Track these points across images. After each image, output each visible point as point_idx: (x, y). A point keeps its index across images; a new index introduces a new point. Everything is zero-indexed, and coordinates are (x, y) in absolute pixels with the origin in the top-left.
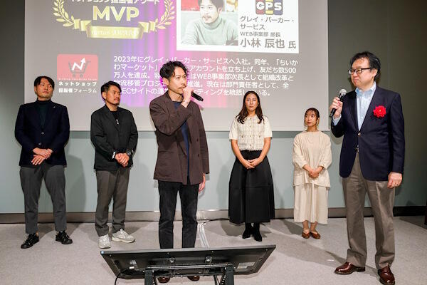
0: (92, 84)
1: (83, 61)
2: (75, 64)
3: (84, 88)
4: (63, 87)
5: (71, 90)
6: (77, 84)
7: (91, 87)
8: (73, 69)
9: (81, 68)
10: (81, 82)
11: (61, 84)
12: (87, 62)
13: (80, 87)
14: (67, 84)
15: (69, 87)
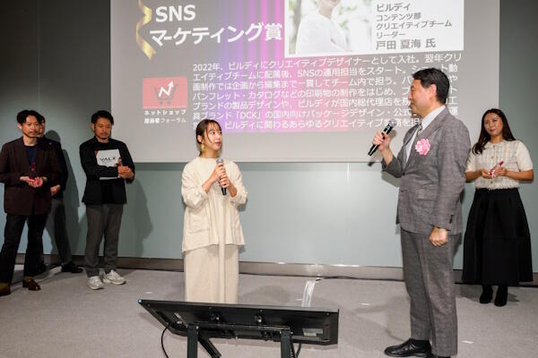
0: (181, 112)
1: (171, 85)
2: (162, 89)
3: (171, 117)
4: (150, 117)
5: (157, 120)
6: (165, 113)
7: (180, 115)
8: (160, 95)
9: (168, 93)
10: (168, 110)
11: (147, 113)
12: (175, 86)
13: (167, 116)
14: (153, 113)
15: (155, 116)
